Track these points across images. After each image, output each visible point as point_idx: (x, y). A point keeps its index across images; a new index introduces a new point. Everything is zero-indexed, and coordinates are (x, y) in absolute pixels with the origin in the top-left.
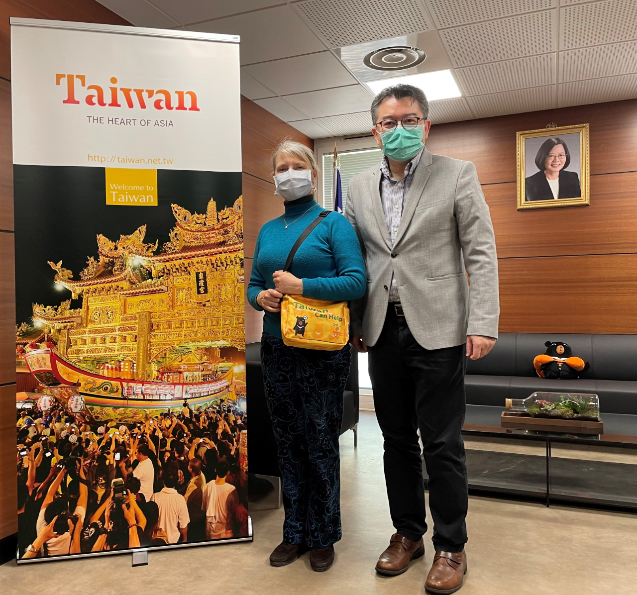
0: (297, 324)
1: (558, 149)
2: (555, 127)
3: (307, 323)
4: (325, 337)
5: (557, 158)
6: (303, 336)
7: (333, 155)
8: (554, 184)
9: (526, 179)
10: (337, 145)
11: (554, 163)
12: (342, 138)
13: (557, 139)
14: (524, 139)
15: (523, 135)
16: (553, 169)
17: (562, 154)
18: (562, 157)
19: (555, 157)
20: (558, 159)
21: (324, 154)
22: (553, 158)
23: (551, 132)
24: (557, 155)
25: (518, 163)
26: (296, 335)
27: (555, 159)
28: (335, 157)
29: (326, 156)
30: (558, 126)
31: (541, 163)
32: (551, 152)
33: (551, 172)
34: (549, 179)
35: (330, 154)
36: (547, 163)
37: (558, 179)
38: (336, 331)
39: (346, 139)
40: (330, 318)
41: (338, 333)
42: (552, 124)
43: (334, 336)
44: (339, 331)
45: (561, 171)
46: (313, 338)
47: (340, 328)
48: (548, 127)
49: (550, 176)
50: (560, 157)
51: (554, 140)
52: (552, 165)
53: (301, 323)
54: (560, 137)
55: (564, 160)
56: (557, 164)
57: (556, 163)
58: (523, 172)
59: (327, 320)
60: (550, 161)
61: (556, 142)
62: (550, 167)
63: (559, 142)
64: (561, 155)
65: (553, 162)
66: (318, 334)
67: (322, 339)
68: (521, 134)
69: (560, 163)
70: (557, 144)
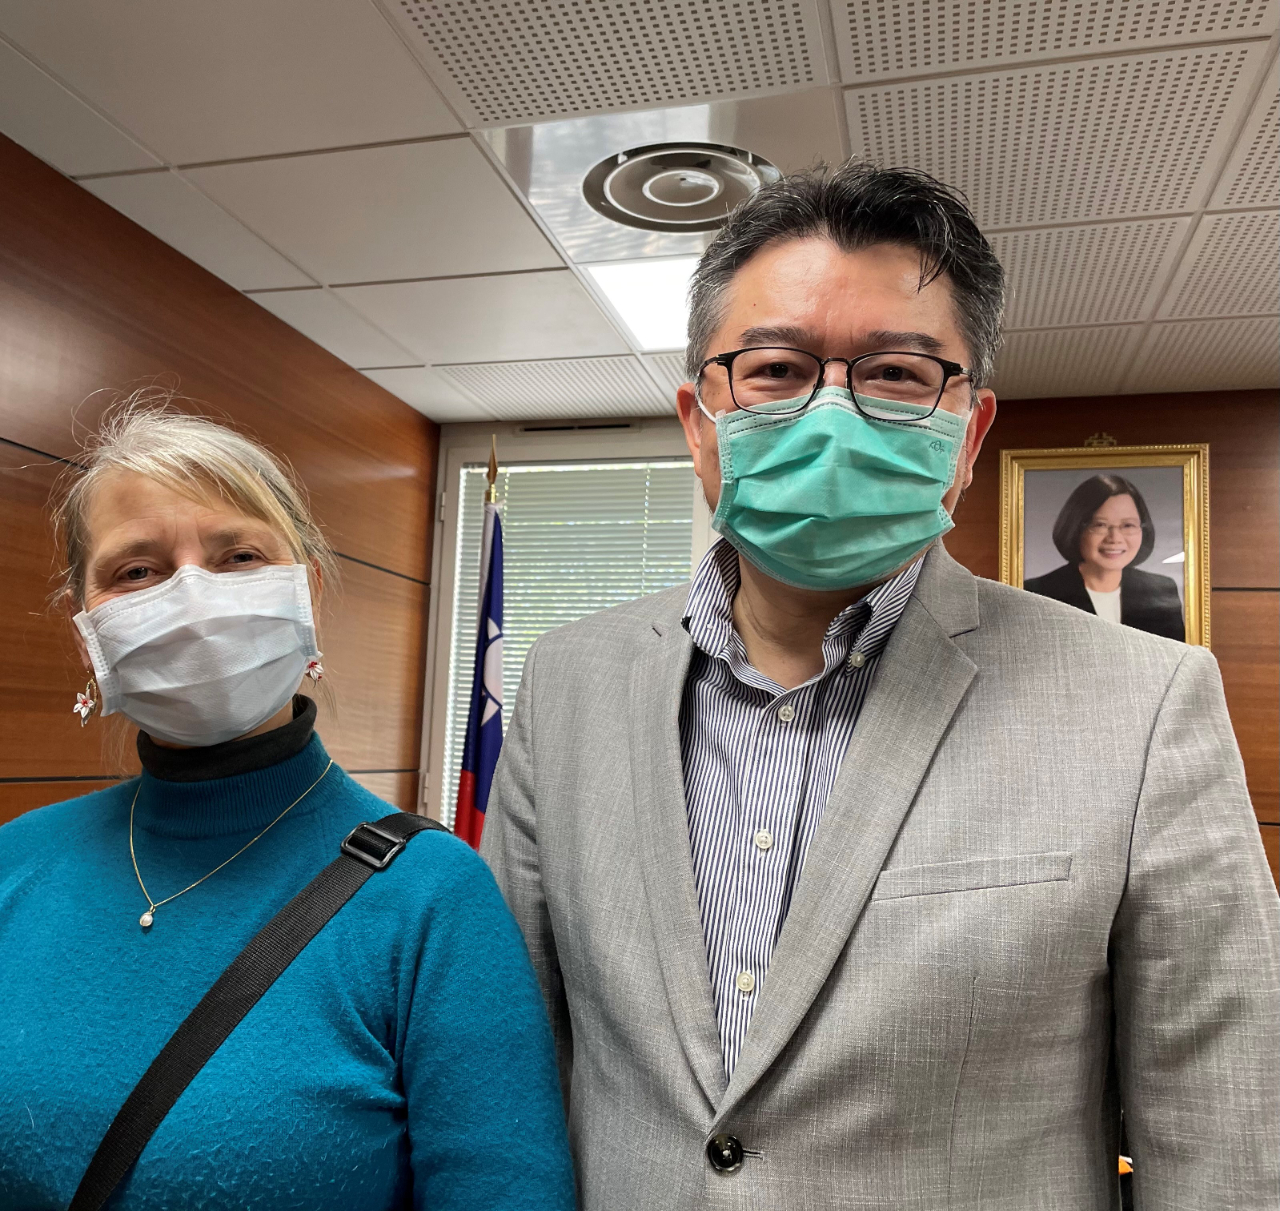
1: (1120, 508)
2: (1111, 444)
5: (1116, 532)
7: (485, 470)
9: (1027, 583)
10: (497, 445)
11: (1106, 546)
12: (518, 428)
13: (1119, 481)
14: (1022, 472)
15: (1024, 462)
16: (1104, 562)
17: (1131, 522)
18: (1132, 530)
19: (1111, 528)
20: (1118, 536)
21: (466, 465)
22: (1104, 531)
23: (1100, 460)
24: (1117, 524)
25: (1005, 537)
27: (1111, 535)
28: (492, 476)
29: (471, 470)
30: (1119, 445)
31: (1071, 541)
32: (1099, 515)
33: (1099, 572)
34: (1092, 588)
35: (481, 465)
36: (1089, 545)
37: (1118, 592)
39: (527, 430)
42: (1101, 437)
45: (1129, 573)
48: (1090, 445)
49: (1094, 581)
50: (1125, 530)
51: (1107, 481)
52: (1102, 551)
54: (1122, 474)
55: (1136, 537)
56: (1117, 548)
57: (1113, 546)
58: (1019, 561)
60: (1097, 538)
61: (1114, 487)
62: (1095, 555)
63: (1124, 487)
64: (1128, 526)
65: (1105, 541)
68: (1013, 458)
69: (1124, 546)
70: (1116, 493)
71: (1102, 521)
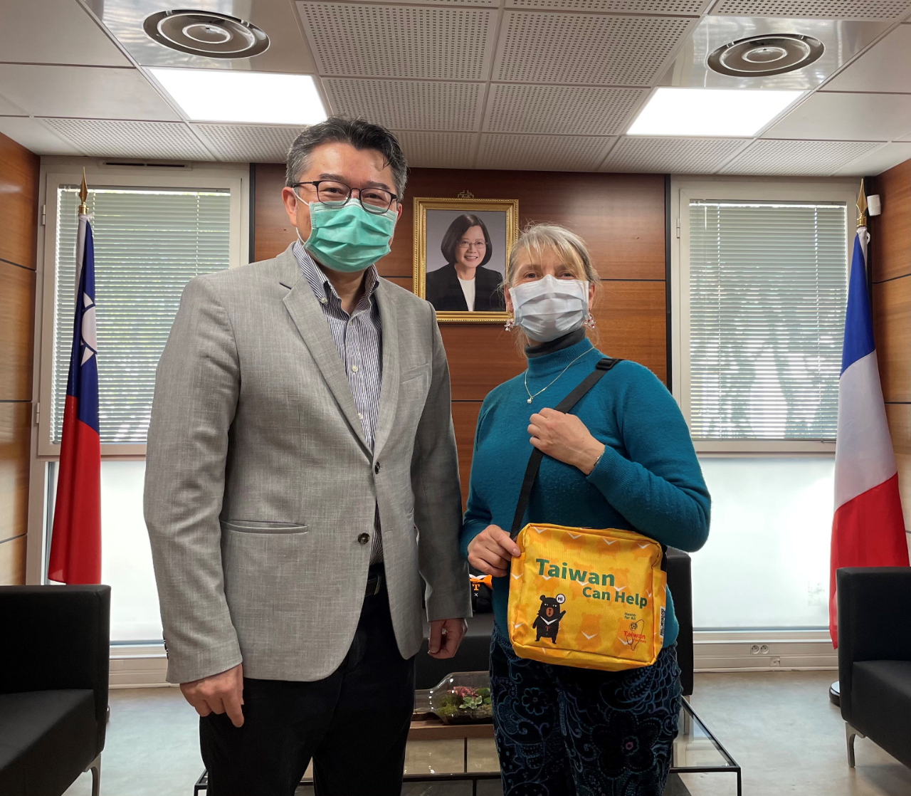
0: (542, 612)
1: (475, 234)
2: (471, 197)
3: (564, 612)
4: (606, 644)
5: (473, 246)
6: (554, 642)
7: (79, 191)
8: (468, 287)
9: (428, 275)
10: (85, 173)
11: (469, 254)
12: (101, 163)
13: (475, 218)
14: (425, 210)
15: (425, 204)
16: (467, 263)
17: (480, 241)
18: (481, 246)
19: (470, 244)
20: (474, 249)
21: (61, 187)
22: (467, 245)
23: (465, 205)
24: (474, 242)
25: (416, 248)
26: (538, 640)
27: (471, 248)
28: (83, 195)
29: (65, 190)
30: (475, 198)
31: (450, 251)
32: (465, 237)
33: (465, 268)
34: (461, 278)
35: (74, 187)
36: (459, 252)
37: (474, 280)
38: (630, 631)
39: (108, 164)
40: (617, 600)
41: (635, 636)
42: (466, 193)
43: (626, 643)
44: (638, 631)
45: (479, 268)
46: (576, 648)
47: (640, 625)
48: (460, 197)
49: (462, 274)
50: (477, 246)
51: (468, 218)
52: (466, 257)
53: (550, 612)
55: (483, 250)
56: (473, 255)
57: (471, 254)
58: (423, 263)
59: (610, 604)
60: (463, 250)
61: (472, 221)
62: (463, 259)
63: (477, 222)
64: (479, 243)
66: (589, 638)
67: (598, 650)
68: (420, 202)
69: (477, 255)
70: (473, 225)
71: (466, 240)
